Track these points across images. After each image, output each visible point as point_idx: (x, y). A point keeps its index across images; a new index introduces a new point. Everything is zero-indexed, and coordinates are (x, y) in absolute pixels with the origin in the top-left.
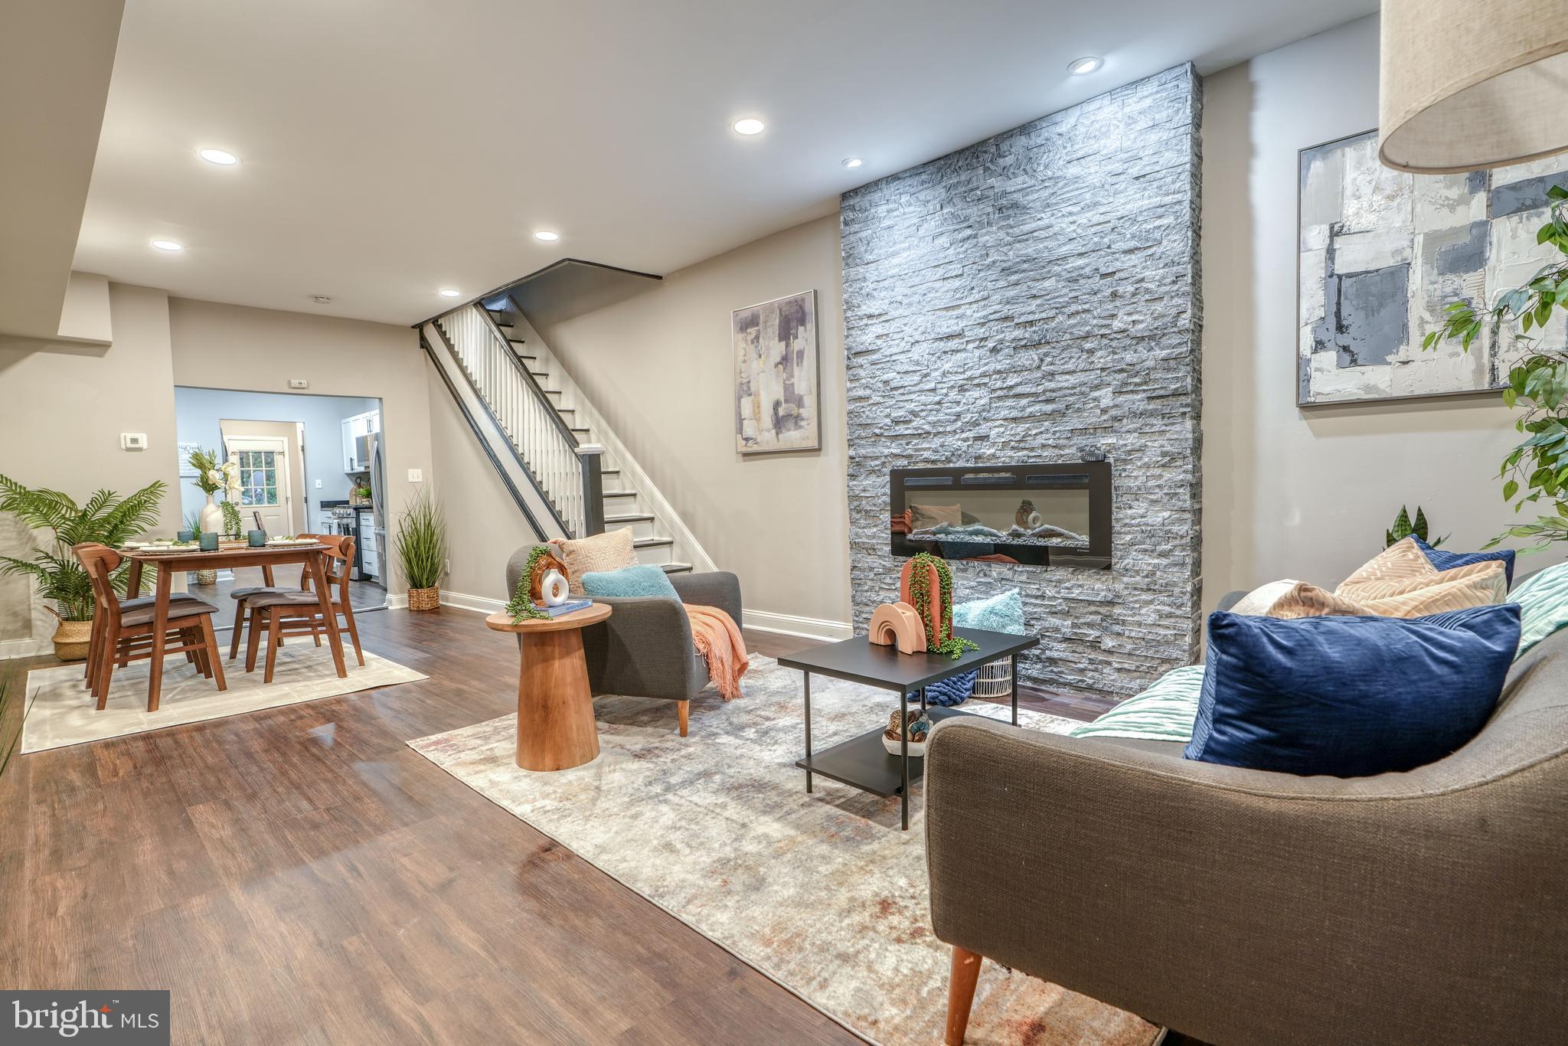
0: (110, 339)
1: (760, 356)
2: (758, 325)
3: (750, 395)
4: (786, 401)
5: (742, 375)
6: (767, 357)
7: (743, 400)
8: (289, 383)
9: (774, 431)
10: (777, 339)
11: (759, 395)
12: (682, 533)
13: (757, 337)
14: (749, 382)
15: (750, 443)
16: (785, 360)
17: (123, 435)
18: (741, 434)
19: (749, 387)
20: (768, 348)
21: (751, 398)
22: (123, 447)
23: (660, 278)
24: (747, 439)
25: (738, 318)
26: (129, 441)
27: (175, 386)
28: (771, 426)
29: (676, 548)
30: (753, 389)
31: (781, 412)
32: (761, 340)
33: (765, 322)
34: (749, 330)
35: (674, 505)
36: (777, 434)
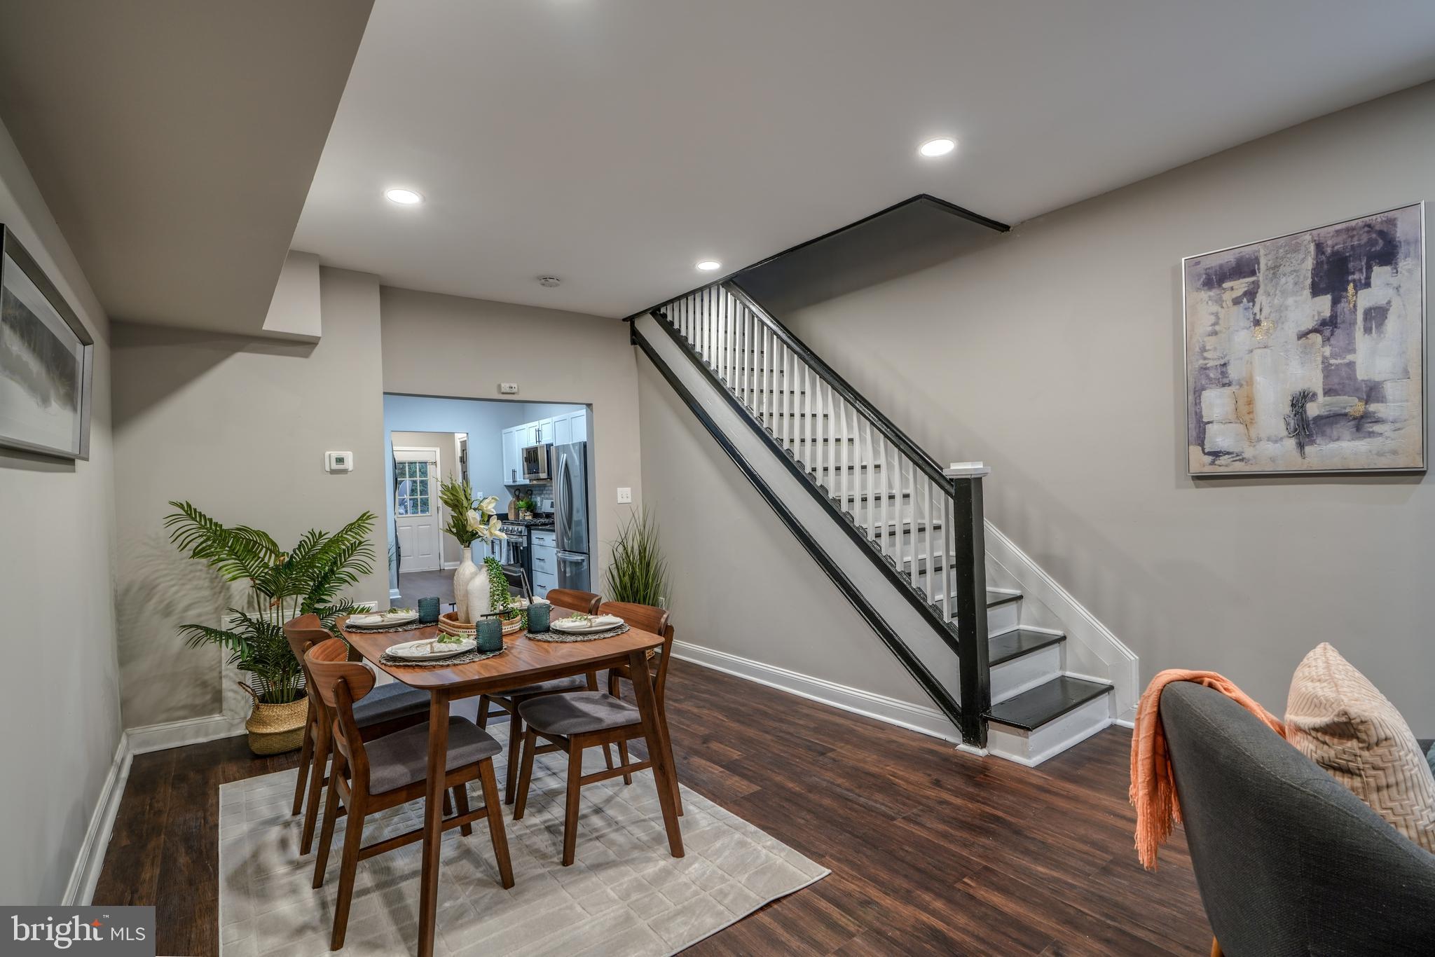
0: (319, 334)
1: (1257, 323)
2: (1253, 273)
3: (1229, 384)
4: (1327, 392)
5: (1206, 354)
6: (1278, 322)
7: (1205, 394)
8: (499, 386)
9: (1291, 443)
10: (1307, 292)
11: (1250, 382)
12: (1043, 586)
13: (1251, 295)
14: (1224, 365)
15: (1224, 460)
16: (1328, 326)
17: (327, 453)
18: (1202, 444)
19: (1224, 374)
20: (1281, 309)
21: (1227, 390)
22: (328, 469)
23: (1004, 228)
24: (1216, 454)
25: (1200, 269)
26: (334, 461)
27: (385, 393)
28: (1286, 433)
29: (1028, 608)
30: (1234, 373)
31: (1313, 410)
32: (1260, 298)
33: (1275, 269)
34: (1226, 285)
35: (1024, 543)
36: (1301, 446)
